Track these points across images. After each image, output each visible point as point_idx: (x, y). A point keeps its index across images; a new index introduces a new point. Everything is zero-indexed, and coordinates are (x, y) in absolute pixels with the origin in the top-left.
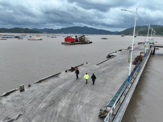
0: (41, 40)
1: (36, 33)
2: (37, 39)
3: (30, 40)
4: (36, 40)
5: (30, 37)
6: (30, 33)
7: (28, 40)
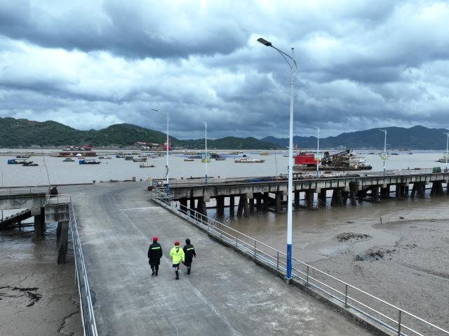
0: (262, 161)
1: (269, 149)
2: (253, 160)
3: (240, 162)
4: (252, 162)
5: (244, 156)
6: (256, 149)
7: (236, 162)
